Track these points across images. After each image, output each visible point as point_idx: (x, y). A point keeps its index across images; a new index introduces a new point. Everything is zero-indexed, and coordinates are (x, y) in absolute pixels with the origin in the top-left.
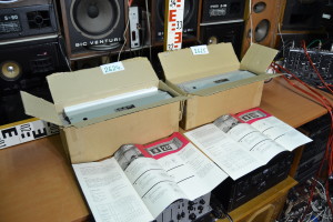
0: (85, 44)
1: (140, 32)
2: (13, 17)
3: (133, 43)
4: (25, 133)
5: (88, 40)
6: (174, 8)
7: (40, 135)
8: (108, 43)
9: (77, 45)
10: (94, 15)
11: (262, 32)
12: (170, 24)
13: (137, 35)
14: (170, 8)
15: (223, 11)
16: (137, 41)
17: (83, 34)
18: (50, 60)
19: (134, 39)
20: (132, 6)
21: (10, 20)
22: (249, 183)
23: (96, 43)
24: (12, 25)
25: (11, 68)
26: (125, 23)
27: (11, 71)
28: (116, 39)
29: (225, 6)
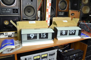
0: (26, 18)
1: (41, 17)
7: (10, 36)
8: (32, 19)
9: (24, 18)
10: (29, 12)
12: (47, 12)
14: (47, 8)
17: (26, 16)
19: (39, 19)
20: (39, 10)
22: (69, 58)
23: (29, 18)
24: (9, 11)
25: (7, 22)
26: (37, 14)
27: (7, 23)
28: (34, 18)
29: (63, 13)
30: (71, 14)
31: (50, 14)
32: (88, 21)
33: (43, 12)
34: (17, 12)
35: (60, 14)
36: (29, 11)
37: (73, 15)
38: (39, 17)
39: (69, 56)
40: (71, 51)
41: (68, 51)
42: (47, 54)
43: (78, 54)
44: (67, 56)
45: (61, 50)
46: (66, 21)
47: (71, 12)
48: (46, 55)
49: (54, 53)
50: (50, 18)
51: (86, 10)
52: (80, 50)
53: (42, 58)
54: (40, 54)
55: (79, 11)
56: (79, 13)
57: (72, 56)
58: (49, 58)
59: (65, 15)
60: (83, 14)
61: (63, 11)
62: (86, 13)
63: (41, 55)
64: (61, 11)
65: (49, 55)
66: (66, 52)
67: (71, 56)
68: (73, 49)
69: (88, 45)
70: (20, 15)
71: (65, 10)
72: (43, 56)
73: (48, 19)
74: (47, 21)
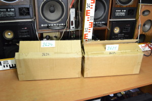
0: (46, 25)
1: (76, 21)
2: (12, 10)
3: (71, 27)
4: (5, 65)
5: (48, 24)
6: (89, 9)
7: (13, 67)
8: (58, 26)
9: (42, 25)
10: (52, 12)
11: (147, 27)
13: (74, 23)
15: (123, 14)
16: (74, 26)
17: (46, 20)
18: (28, 32)
19: (72, 25)
21: (10, 11)
23: (52, 25)
25: (9, 33)
26: (68, 15)
27: (9, 35)
28: (62, 24)
29: (125, 11)
30: (143, 13)
31: (93, 21)
35: (117, 14)
36: (52, 8)
37: (146, 13)
38: (72, 22)
47: (142, 7)
50: (92, 29)
61: (125, 6)
64: (120, 6)
66: (122, 96)
71: (130, 3)
73: (88, 31)
74: (85, 34)
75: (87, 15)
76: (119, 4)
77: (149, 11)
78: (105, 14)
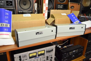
0: (22, 12)
3: (35, 13)
9: (19, 12)
10: (25, 5)
17: (21, 9)
22: (68, 54)
23: (25, 12)
24: (2, 4)
28: (30, 12)
29: (62, 6)
30: (71, 7)
31: (47, 6)
32: (89, 15)
33: (40, 5)
34: (12, 5)
35: (59, 7)
36: (25, 3)
38: (36, 10)
39: (68, 52)
40: (70, 46)
41: (67, 47)
42: (44, 50)
43: (78, 50)
44: (67, 52)
45: (60, 46)
46: (65, 14)
47: (70, 4)
48: (43, 52)
49: (53, 50)
50: (47, 11)
51: (87, 3)
52: (81, 46)
53: (39, 55)
54: (37, 50)
55: (79, 4)
56: (79, 5)
57: (72, 52)
58: (46, 55)
59: (64, 8)
60: (83, 7)
61: (62, 3)
62: (86, 6)
63: (37, 52)
65: (47, 51)
66: (65, 48)
67: (70, 53)
68: (72, 45)
69: (89, 41)
70: (15, 8)
71: (65, 2)
72: (39, 53)
73: (45, 12)
74: (44, 14)
75: (44, 3)
76: (59, 2)
77: (73, 7)
78: (53, 7)
